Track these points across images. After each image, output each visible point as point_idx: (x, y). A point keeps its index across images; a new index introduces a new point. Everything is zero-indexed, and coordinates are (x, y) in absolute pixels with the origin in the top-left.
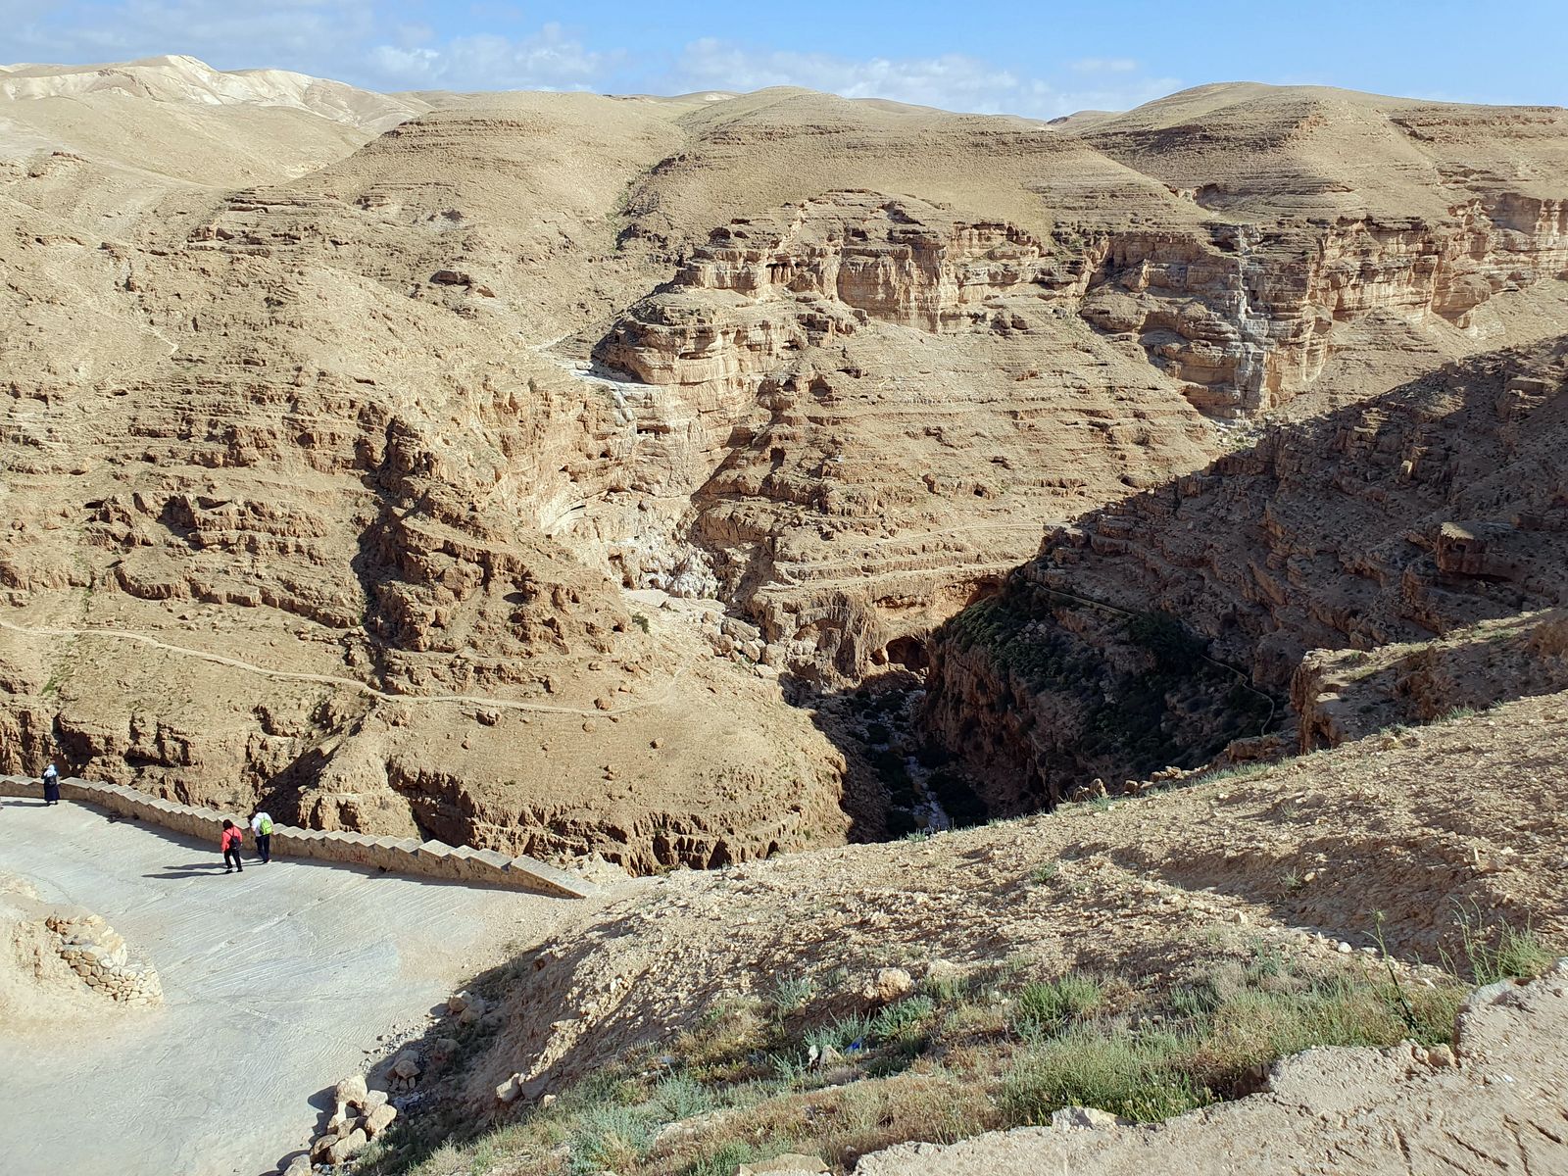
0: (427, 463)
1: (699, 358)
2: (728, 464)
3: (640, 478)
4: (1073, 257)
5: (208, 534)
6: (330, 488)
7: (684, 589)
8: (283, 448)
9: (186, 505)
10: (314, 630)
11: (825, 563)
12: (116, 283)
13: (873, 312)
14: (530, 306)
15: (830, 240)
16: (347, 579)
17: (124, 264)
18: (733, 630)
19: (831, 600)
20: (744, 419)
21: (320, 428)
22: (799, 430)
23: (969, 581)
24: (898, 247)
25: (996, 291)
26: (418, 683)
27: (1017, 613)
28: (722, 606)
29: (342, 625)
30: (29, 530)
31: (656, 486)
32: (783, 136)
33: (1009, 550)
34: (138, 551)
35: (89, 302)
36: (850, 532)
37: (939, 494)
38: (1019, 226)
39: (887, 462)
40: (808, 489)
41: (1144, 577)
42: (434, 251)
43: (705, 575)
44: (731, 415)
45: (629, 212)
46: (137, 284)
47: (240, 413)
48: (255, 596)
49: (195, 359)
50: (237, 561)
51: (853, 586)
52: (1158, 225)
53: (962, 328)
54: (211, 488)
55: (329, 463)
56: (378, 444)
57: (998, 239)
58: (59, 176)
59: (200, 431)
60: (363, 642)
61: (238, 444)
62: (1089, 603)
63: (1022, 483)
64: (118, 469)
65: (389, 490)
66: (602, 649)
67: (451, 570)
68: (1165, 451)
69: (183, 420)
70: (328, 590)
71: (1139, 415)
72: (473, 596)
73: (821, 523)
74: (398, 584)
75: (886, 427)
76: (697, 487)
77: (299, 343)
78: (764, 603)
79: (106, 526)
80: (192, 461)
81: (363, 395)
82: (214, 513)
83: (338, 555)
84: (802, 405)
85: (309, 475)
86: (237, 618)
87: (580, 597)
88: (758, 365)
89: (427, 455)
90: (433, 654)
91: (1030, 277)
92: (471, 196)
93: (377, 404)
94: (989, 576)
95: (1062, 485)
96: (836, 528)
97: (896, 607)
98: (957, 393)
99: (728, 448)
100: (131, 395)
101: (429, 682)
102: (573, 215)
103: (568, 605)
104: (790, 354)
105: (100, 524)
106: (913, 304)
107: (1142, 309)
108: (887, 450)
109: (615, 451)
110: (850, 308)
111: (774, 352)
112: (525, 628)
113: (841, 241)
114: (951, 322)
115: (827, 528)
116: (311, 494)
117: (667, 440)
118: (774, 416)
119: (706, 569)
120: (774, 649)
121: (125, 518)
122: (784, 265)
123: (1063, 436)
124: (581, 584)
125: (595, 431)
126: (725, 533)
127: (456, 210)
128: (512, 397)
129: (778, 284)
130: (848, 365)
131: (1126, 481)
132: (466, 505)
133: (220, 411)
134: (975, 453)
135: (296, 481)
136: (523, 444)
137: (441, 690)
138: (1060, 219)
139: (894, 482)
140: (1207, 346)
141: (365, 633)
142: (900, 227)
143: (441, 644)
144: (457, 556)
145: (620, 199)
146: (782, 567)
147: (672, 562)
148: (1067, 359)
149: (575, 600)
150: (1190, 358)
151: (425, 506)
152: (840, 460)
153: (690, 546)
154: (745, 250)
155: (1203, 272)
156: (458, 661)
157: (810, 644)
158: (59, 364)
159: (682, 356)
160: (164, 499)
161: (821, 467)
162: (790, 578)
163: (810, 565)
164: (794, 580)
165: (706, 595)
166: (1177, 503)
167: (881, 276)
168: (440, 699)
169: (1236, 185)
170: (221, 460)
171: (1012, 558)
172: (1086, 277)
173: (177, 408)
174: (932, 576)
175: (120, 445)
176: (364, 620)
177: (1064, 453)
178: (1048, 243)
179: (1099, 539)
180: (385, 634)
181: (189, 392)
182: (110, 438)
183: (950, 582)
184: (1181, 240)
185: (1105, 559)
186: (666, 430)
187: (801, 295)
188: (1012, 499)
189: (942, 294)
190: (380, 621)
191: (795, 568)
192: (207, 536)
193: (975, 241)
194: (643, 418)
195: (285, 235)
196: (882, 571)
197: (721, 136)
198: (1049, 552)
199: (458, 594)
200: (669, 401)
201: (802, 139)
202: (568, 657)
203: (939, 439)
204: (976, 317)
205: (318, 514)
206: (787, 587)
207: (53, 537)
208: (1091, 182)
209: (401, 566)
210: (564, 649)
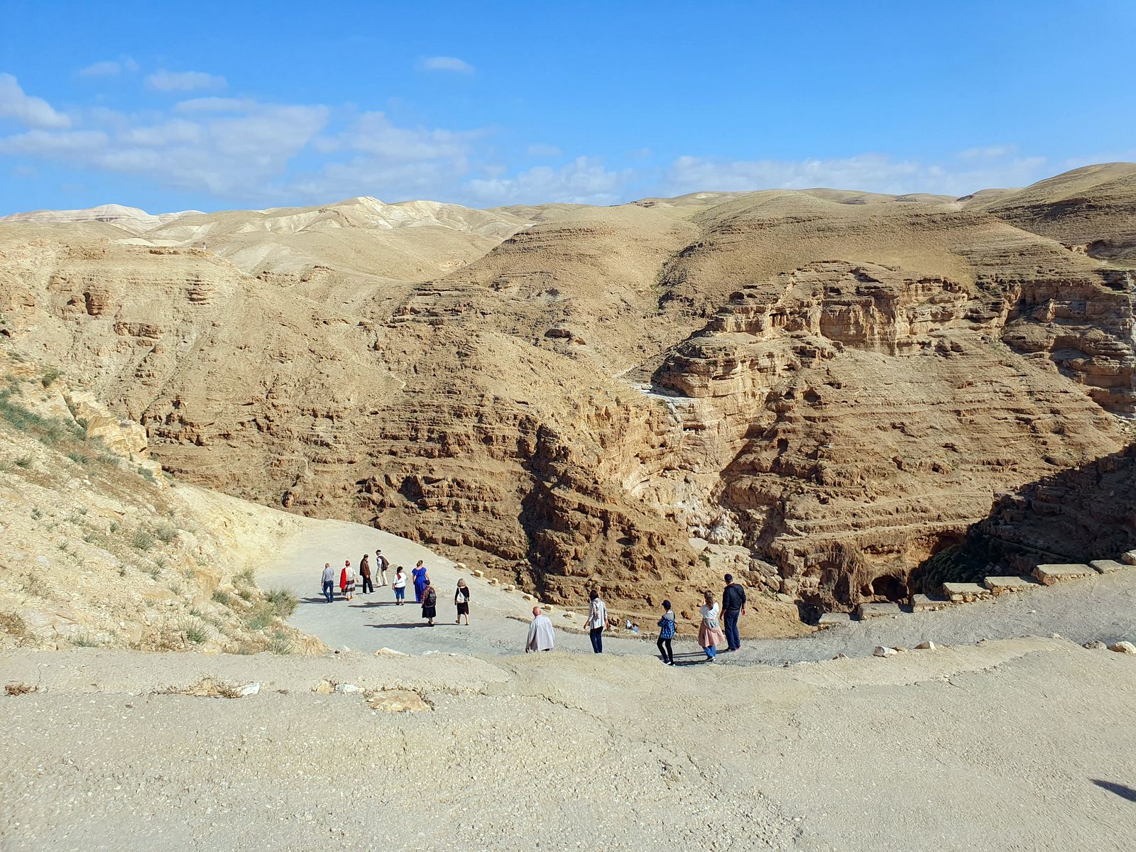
0: (564, 453)
1: (726, 379)
2: (746, 450)
3: (685, 461)
4: (994, 300)
5: (430, 500)
6: (503, 470)
7: (719, 538)
8: (474, 446)
9: (417, 482)
10: (496, 561)
11: (824, 520)
12: (368, 346)
13: (847, 343)
14: (608, 349)
15: (814, 295)
16: (516, 528)
17: (373, 333)
18: (758, 568)
19: (830, 547)
20: (757, 419)
21: (497, 432)
22: (798, 426)
23: (933, 535)
24: (864, 298)
25: (937, 325)
26: (566, 597)
27: (978, 558)
28: (748, 551)
29: (514, 558)
30: (326, 498)
31: (696, 466)
32: (771, 225)
33: (961, 511)
34: (387, 511)
35: (354, 358)
36: (840, 498)
37: (906, 471)
38: (952, 280)
39: (865, 448)
40: (807, 467)
41: (1077, 532)
42: (546, 316)
43: (733, 528)
44: (747, 417)
45: (666, 284)
46: (381, 346)
47: (447, 424)
48: (460, 539)
49: (417, 391)
50: (447, 517)
51: (846, 537)
52: (1060, 274)
53: (914, 352)
54: (431, 471)
55: (502, 454)
56: (532, 442)
57: (936, 289)
58: (318, 279)
59: (423, 436)
60: (528, 569)
61: (447, 443)
62: (1034, 550)
63: (968, 462)
64: (375, 460)
65: (539, 471)
66: (683, 577)
67: (584, 522)
68: (1079, 438)
69: (412, 429)
70: (505, 535)
71: (1055, 412)
72: (598, 541)
73: (818, 491)
74: (549, 531)
75: (863, 423)
76: (724, 466)
77: (481, 380)
78: (780, 549)
79: (368, 495)
80: (419, 455)
81: (521, 411)
82: (434, 487)
83: (510, 513)
84: (799, 408)
85: (490, 462)
86: (448, 553)
87: (666, 540)
88: (765, 382)
89: (564, 448)
90: (573, 578)
91: (962, 315)
92: (564, 279)
93: (531, 416)
94: (947, 530)
95: (999, 464)
96: (830, 495)
97: (878, 553)
98: (914, 398)
99: (745, 439)
100: (381, 414)
101: (572, 597)
102: (629, 288)
103: (659, 547)
104: (789, 373)
105: (364, 494)
106: (877, 337)
107: (1051, 335)
108: (866, 439)
109: (669, 443)
110: (830, 341)
111: (777, 373)
112: (632, 561)
113: (822, 296)
114: (905, 349)
115: (823, 496)
116: (492, 474)
117: (704, 435)
118: (779, 416)
119: (734, 524)
120: (789, 582)
121: (380, 491)
122: (782, 314)
123: (996, 428)
124: (666, 532)
125: (657, 429)
126: (746, 498)
127: (555, 289)
128: (607, 410)
129: (777, 327)
130: (832, 380)
131: (1048, 460)
132: (591, 480)
133: (435, 423)
134: (930, 440)
135: (483, 466)
136: (614, 440)
137: (580, 602)
138: (982, 273)
139: (871, 462)
140: (1106, 360)
141: (529, 563)
142: (864, 285)
143: (579, 571)
144: (587, 513)
145: (658, 275)
146: (792, 523)
147: (709, 519)
148: (994, 372)
149: (663, 543)
150: (1093, 369)
151: (565, 481)
152: (830, 447)
153: (721, 507)
154: (755, 306)
155: (1099, 306)
156: (591, 583)
157: (815, 579)
158: (339, 396)
159: (715, 378)
160: (403, 478)
161: (816, 452)
162: (798, 531)
163: (812, 522)
164: (801, 533)
165: (735, 543)
166: (1099, 477)
167: (852, 318)
168: (581, 607)
169: (1119, 240)
170: (437, 453)
171: (965, 517)
172: (1005, 313)
173: (409, 421)
174: (905, 530)
175: (376, 445)
176: (528, 555)
177: (999, 440)
178: (974, 291)
179: (1039, 503)
180: (542, 564)
181: (415, 411)
182: (370, 441)
183: (918, 535)
184: (1079, 284)
185: (1044, 518)
186: (703, 428)
187: (795, 333)
188: (962, 473)
189: (898, 329)
190: (539, 555)
191: (802, 524)
192: (431, 501)
193: (920, 292)
194: (688, 420)
195: (452, 310)
196: (867, 527)
197: (726, 228)
198: (999, 513)
199: (588, 538)
200: (705, 408)
201: (784, 227)
202: (661, 582)
203: (903, 431)
204: (923, 344)
205: (496, 486)
206: (796, 537)
207: (339, 503)
208: (1003, 246)
209: (550, 519)
210: (658, 577)
